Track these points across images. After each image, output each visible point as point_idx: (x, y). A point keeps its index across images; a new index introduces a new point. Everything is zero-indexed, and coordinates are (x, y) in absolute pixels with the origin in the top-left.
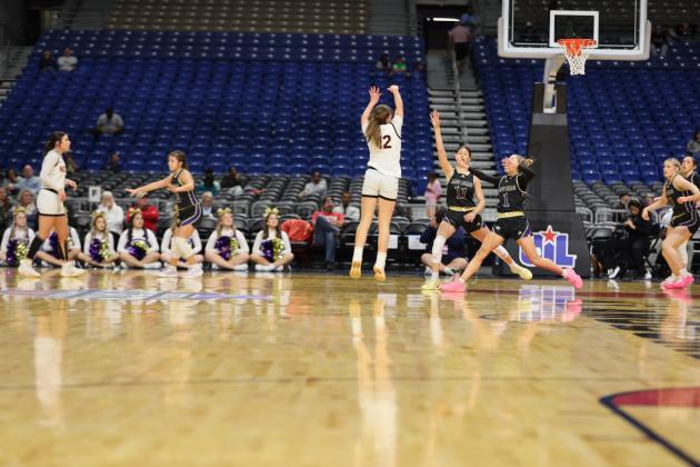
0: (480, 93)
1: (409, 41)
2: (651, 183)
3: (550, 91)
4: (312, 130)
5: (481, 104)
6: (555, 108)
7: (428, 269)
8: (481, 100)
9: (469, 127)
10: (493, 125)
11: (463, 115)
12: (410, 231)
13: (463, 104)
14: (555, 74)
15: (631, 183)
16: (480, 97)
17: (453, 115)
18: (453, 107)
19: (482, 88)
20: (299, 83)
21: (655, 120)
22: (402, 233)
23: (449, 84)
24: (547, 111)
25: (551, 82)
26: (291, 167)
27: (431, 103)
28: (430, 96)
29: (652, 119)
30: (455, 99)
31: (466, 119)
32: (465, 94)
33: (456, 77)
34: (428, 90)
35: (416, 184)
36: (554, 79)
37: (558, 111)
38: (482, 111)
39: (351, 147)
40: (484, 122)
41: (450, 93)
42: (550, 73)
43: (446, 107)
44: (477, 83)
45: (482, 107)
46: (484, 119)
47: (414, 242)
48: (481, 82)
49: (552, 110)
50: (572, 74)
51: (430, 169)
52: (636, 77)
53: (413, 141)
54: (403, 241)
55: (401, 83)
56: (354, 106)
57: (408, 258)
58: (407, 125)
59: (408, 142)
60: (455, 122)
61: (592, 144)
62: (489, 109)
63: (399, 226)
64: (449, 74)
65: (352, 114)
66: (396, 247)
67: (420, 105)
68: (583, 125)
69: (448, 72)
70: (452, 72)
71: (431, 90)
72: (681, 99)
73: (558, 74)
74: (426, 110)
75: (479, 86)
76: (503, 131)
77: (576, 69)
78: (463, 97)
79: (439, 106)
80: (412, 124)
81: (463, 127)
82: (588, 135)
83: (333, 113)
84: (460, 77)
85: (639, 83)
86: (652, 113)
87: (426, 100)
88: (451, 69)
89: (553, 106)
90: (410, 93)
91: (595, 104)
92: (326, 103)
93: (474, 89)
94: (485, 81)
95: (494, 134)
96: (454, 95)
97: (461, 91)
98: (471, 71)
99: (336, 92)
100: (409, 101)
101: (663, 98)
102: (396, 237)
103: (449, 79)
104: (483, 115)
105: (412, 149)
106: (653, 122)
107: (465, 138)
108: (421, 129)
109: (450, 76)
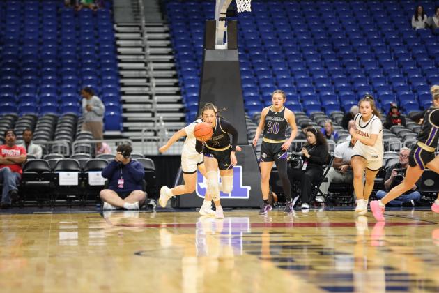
0: (166, 28)
2: (331, 113)
3: (221, 28)
5: (167, 39)
6: (226, 44)
8: (167, 35)
9: (154, 62)
10: (178, 60)
11: (149, 51)
12: (91, 167)
13: (149, 40)
14: (225, 11)
15: (312, 113)
16: (166, 32)
17: (139, 50)
18: (140, 43)
19: (169, 23)
21: (336, 50)
22: (83, 169)
23: (136, 19)
25: (221, 19)
27: (118, 39)
28: (117, 32)
29: (334, 50)
30: (142, 36)
31: (151, 54)
32: (151, 29)
33: (142, 13)
34: (115, 26)
37: (229, 48)
38: (168, 46)
39: (38, 85)
40: (170, 57)
41: (137, 29)
42: (221, 9)
43: (133, 43)
44: (163, 18)
45: (168, 42)
46: (170, 54)
47: (96, 178)
48: (167, 17)
49: (224, 47)
50: (238, 11)
51: (117, 104)
52: (318, 9)
53: (100, 77)
54: (83, 178)
55: (87, 20)
56: (41, 44)
57: (88, 194)
58: (94, 62)
59: (95, 78)
60: (141, 58)
61: (274, 76)
62: (175, 44)
63: (79, 163)
64: (136, 10)
65: (39, 52)
66: (76, 183)
67: (106, 42)
68: (266, 57)
69: (134, 8)
70: (138, 8)
71: (118, 26)
72: (361, 29)
73: (228, 11)
74: (113, 46)
75: (165, 21)
76: (188, 65)
77: (242, 6)
78: (148, 33)
79: (126, 42)
80: (99, 60)
81: (149, 62)
82: (271, 67)
83: (19, 52)
84: (146, 13)
85: (320, 15)
86: (332, 44)
87: (113, 36)
88: (138, 4)
89: (225, 42)
90: (96, 29)
91: (278, 36)
92: (12, 41)
93: (161, 24)
94: (170, 16)
95: (180, 68)
96: (141, 31)
97: (147, 26)
98: (157, 6)
99: (22, 29)
100: (97, 37)
101: (343, 29)
102: (76, 174)
103: (135, 15)
104: (169, 50)
105: (99, 85)
106: (333, 53)
107: (151, 73)
108: (108, 65)
109: (137, 12)
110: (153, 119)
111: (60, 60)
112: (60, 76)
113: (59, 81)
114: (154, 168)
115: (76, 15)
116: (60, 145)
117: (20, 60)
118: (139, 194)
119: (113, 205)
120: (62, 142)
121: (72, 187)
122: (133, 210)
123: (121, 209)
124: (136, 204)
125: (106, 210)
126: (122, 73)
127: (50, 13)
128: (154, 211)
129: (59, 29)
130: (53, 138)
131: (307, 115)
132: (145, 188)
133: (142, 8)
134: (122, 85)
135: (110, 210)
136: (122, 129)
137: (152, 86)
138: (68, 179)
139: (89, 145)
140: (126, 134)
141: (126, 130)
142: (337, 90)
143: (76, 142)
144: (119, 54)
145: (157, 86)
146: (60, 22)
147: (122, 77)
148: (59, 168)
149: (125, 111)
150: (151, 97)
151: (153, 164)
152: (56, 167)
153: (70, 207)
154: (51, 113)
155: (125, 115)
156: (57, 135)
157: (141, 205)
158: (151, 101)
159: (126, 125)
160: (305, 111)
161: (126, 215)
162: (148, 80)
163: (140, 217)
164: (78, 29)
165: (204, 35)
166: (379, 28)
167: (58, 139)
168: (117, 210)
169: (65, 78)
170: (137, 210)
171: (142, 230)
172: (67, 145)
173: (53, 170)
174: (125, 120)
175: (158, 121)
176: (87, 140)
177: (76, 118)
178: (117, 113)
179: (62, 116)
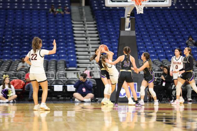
0: (95, 22)
3: (128, 21)
4: (21, 40)
5: (95, 27)
6: (130, 28)
7: (76, 99)
8: (95, 25)
9: (91, 37)
10: (101, 36)
11: (88, 32)
12: (68, 83)
13: (88, 27)
14: (130, 14)
15: (162, 60)
17: (83, 32)
18: (83, 29)
19: (96, 20)
20: (15, 19)
21: (172, 32)
22: (64, 84)
23: (81, 18)
26: (12, 56)
27: (73, 27)
28: (73, 24)
29: (171, 32)
30: (84, 25)
31: (89, 34)
33: (84, 15)
34: (72, 21)
35: (68, 63)
36: (129, 16)
37: (131, 30)
38: (96, 30)
40: (97, 35)
41: (82, 22)
42: (128, 13)
43: (80, 29)
44: (93, 18)
45: (96, 28)
46: (97, 33)
47: (70, 88)
48: (95, 17)
49: (129, 29)
50: (138, 13)
51: (74, 56)
52: (163, 13)
53: (66, 43)
54: (65, 88)
55: (52, 18)
56: (40, 29)
57: (67, 95)
58: (64, 37)
59: (64, 44)
60: (84, 35)
61: (144, 43)
62: (99, 29)
63: (63, 81)
64: (81, 14)
65: (30, 32)
66: (61, 90)
67: (69, 28)
68: (140, 35)
69: (80, 13)
70: (82, 13)
71: (74, 21)
72: (183, 22)
73: (131, 13)
74: (72, 30)
75: (94, 19)
76: (106, 38)
77: (139, 11)
78: (88, 24)
79: (77, 27)
80: (66, 36)
81: (88, 37)
82: (143, 40)
83: (22, 32)
84: (86, 15)
85: (164, 16)
86: (170, 29)
87: (71, 26)
88: (82, 11)
90: (64, 22)
91: (145, 26)
93: (92, 20)
94: (97, 17)
95: (102, 40)
96: (83, 23)
97: (87, 21)
98: (91, 12)
99: (31, 23)
101: (175, 22)
102: (61, 86)
103: (81, 16)
104: (96, 32)
105: (66, 47)
106: (171, 33)
107: (89, 42)
108: (70, 38)
109: (81, 15)
110: (90, 62)
111: (48, 36)
112: (49, 43)
114: (96, 84)
115: (55, 16)
116: (51, 74)
118: (91, 95)
119: (79, 100)
120: (52, 72)
121: (60, 92)
122: (88, 102)
123: (83, 102)
124: (90, 100)
125: (76, 102)
126: (76, 42)
127: (43, 15)
128: (98, 102)
129: (48, 22)
130: (47, 70)
131: (160, 61)
132: (93, 93)
133: (84, 13)
134: (76, 47)
135: (78, 102)
136: (77, 67)
137: (90, 48)
138: (58, 88)
139: (63, 74)
140: (78, 69)
141: (78, 67)
142: (173, 50)
143: (58, 72)
144: (75, 33)
145: (92, 48)
146: (48, 19)
147: (76, 44)
148: (54, 83)
149: (78, 59)
150: (89, 52)
151: (95, 82)
152: (52, 83)
155: (78, 60)
156: (49, 69)
157: (92, 100)
158: (89, 54)
159: (78, 65)
160: (159, 59)
161: (85, 104)
162: (88, 45)
163: (91, 105)
164: (56, 22)
167: (50, 71)
168: (81, 102)
170: (90, 102)
171: (92, 111)
172: (54, 74)
173: (51, 84)
174: (78, 63)
175: (93, 63)
176: (62, 72)
177: (56, 62)
178: (74, 60)
179: (50, 61)
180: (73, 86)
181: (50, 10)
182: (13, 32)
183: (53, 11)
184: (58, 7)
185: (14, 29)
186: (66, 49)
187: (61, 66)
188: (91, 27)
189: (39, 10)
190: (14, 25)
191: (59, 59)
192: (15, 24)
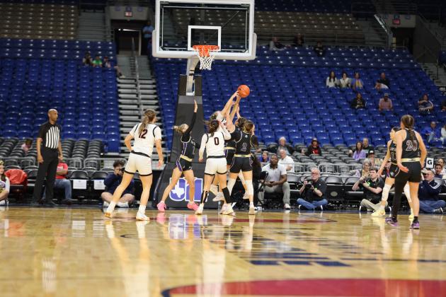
0: (154, 81)
1: (105, 45)
2: (268, 144)
3: (190, 81)
4: (35, 106)
5: (154, 89)
7: (105, 203)
8: (154, 86)
9: (144, 105)
10: (161, 104)
11: (141, 96)
12: (96, 177)
13: (141, 89)
14: (194, 69)
16: (153, 84)
17: (134, 96)
18: (135, 91)
19: (156, 77)
20: (27, 73)
21: (273, 100)
22: (90, 178)
23: (133, 74)
24: (188, 94)
25: (191, 75)
27: (119, 88)
28: (119, 83)
29: (272, 100)
30: (136, 86)
31: (143, 99)
32: (143, 82)
33: (137, 70)
35: (107, 144)
36: (193, 72)
37: (196, 95)
38: (155, 94)
40: (156, 102)
41: (133, 81)
42: (190, 68)
43: (130, 91)
44: (152, 74)
45: (155, 91)
46: (156, 99)
47: (99, 185)
48: (154, 73)
50: (201, 68)
51: (117, 134)
52: (261, 71)
53: (106, 114)
54: (90, 184)
55: (98, 74)
56: (65, 90)
57: (93, 196)
58: (102, 103)
59: (102, 115)
60: (135, 101)
62: (160, 92)
63: (87, 174)
65: (64, 96)
66: (85, 188)
67: (112, 89)
69: (132, 67)
70: (135, 67)
72: (291, 86)
73: (196, 68)
74: (116, 92)
75: (153, 76)
76: (168, 107)
78: (141, 84)
79: (125, 90)
80: (105, 102)
81: (141, 104)
83: (50, 95)
84: (139, 70)
85: (263, 75)
86: (271, 95)
87: (116, 86)
88: (134, 64)
89: (193, 91)
90: (105, 81)
92: (45, 88)
93: (150, 78)
94: (157, 72)
95: (163, 109)
96: (135, 83)
97: (140, 79)
98: (148, 66)
99: (52, 80)
100: (104, 86)
101: (279, 85)
102: (84, 182)
103: (132, 72)
104: (155, 96)
105: (105, 120)
106: (271, 102)
107: (142, 113)
108: (111, 106)
109: (133, 69)
111: (78, 101)
112: (77, 113)
113: (77, 116)
115: (92, 69)
116: (75, 161)
117: (50, 101)
118: (129, 196)
120: (77, 159)
121: (82, 190)
122: (124, 207)
124: (126, 204)
125: (105, 207)
126: (121, 111)
127: (72, 69)
129: (78, 80)
130: (71, 156)
133: (137, 66)
134: (122, 120)
136: (120, 151)
138: (80, 184)
139: (96, 162)
140: (123, 155)
141: (123, 152)
142: (273, 128)
143: (87, 159)
144: (120, 98)
146: (79, 75)
147: (121, 114)
148: (73, 177)
152: (71, 176)
153: (81, 204)
154: (71, 139)
156: (74, 154)
157: (130, 204)
159: (122, 148)
161: (120, 211)
163: (129, 212)
164: (91, 80)
165: (178, 86)
166: (304, 86)
167: (74, 157)
169: (81, 114)
170: (127, 208)
171: (130, 221)
172: (80, 161)
174: (122, 145)
176: (95, 158)
177: (87, 142)
178: (117, 140)
179: (78, 141)
180: (103, 181)
181: (84, 60)
182: (37, 95)
183: (88, 61)
184: (95, 56)
185: (38, 90)
186: (105, 123)
187: (94, 150)
188: (146, 90)
189: (66, 60)
190: (38, 84)
191: (93, 138)
192: (39, 82)
